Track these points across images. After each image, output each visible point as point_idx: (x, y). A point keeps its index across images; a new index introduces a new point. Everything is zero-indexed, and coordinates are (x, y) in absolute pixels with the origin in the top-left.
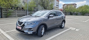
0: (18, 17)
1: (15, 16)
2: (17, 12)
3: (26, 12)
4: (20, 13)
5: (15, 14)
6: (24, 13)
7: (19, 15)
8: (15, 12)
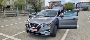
0: (7, 17)
1: (3, 16)
2: (6, 12)
3: (15, 11)
4: (8, 12)
5: (3, 14)
6: (13, 12)
7: (8, 15)
8: (3, 11)
